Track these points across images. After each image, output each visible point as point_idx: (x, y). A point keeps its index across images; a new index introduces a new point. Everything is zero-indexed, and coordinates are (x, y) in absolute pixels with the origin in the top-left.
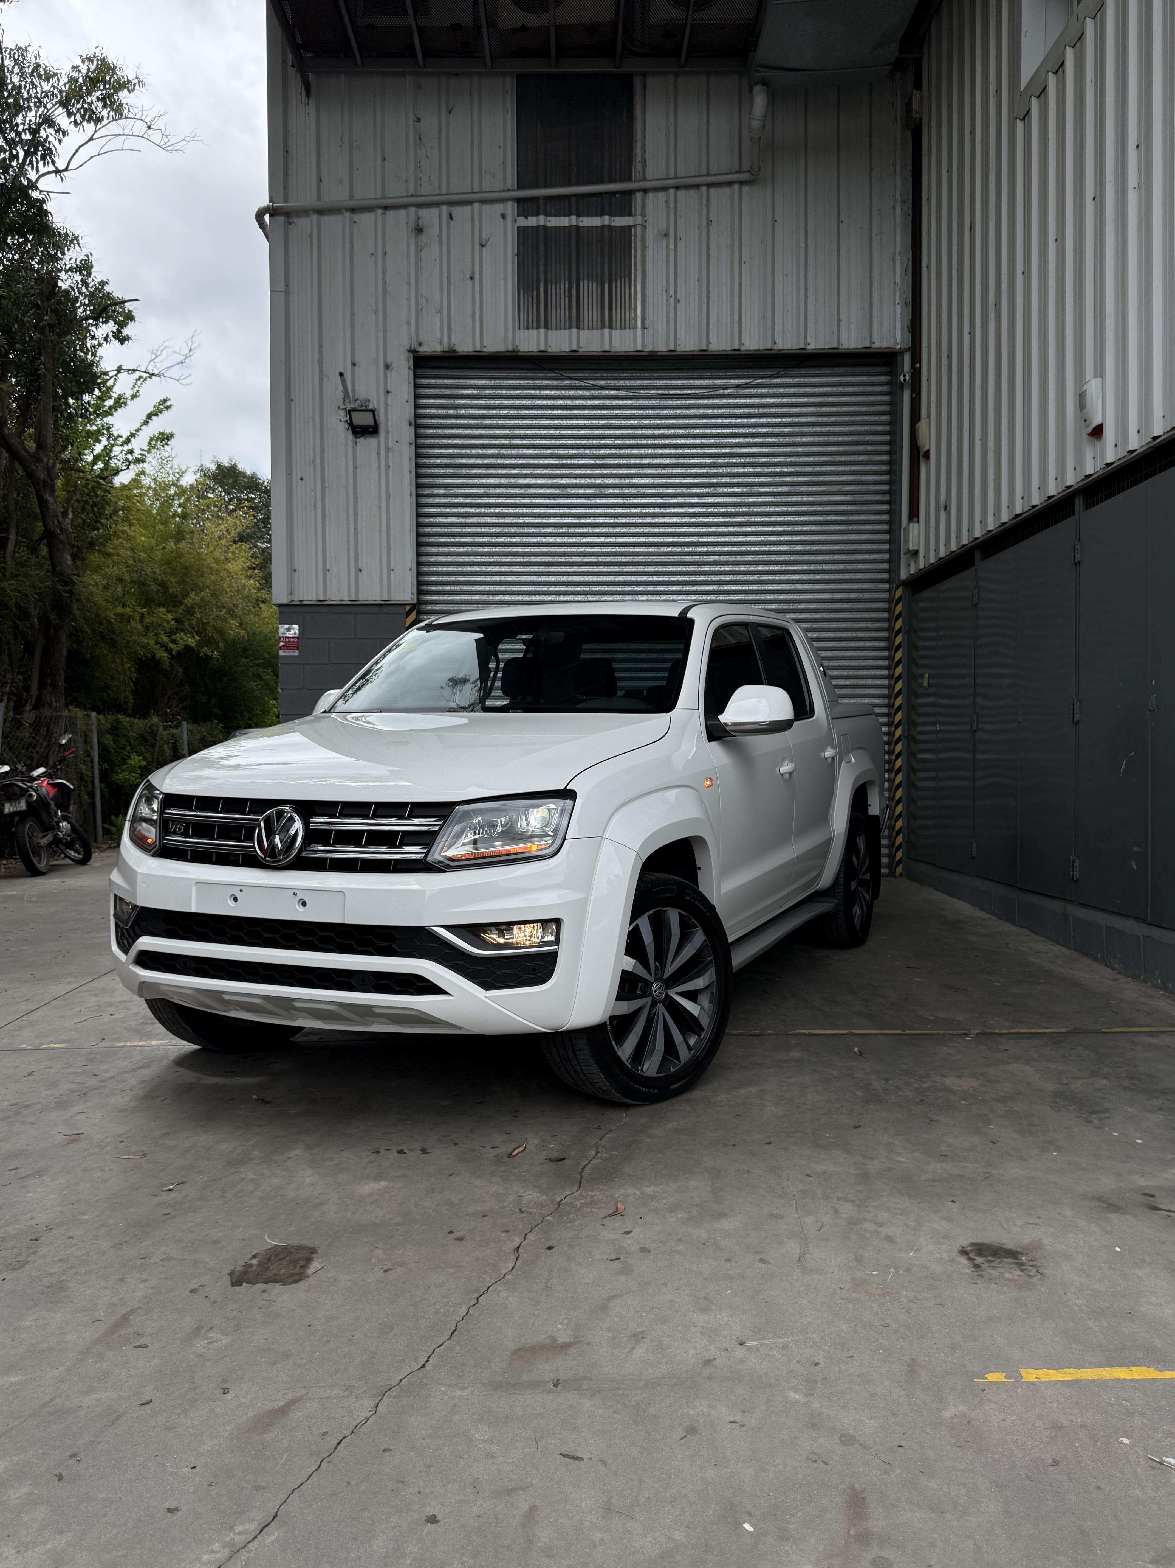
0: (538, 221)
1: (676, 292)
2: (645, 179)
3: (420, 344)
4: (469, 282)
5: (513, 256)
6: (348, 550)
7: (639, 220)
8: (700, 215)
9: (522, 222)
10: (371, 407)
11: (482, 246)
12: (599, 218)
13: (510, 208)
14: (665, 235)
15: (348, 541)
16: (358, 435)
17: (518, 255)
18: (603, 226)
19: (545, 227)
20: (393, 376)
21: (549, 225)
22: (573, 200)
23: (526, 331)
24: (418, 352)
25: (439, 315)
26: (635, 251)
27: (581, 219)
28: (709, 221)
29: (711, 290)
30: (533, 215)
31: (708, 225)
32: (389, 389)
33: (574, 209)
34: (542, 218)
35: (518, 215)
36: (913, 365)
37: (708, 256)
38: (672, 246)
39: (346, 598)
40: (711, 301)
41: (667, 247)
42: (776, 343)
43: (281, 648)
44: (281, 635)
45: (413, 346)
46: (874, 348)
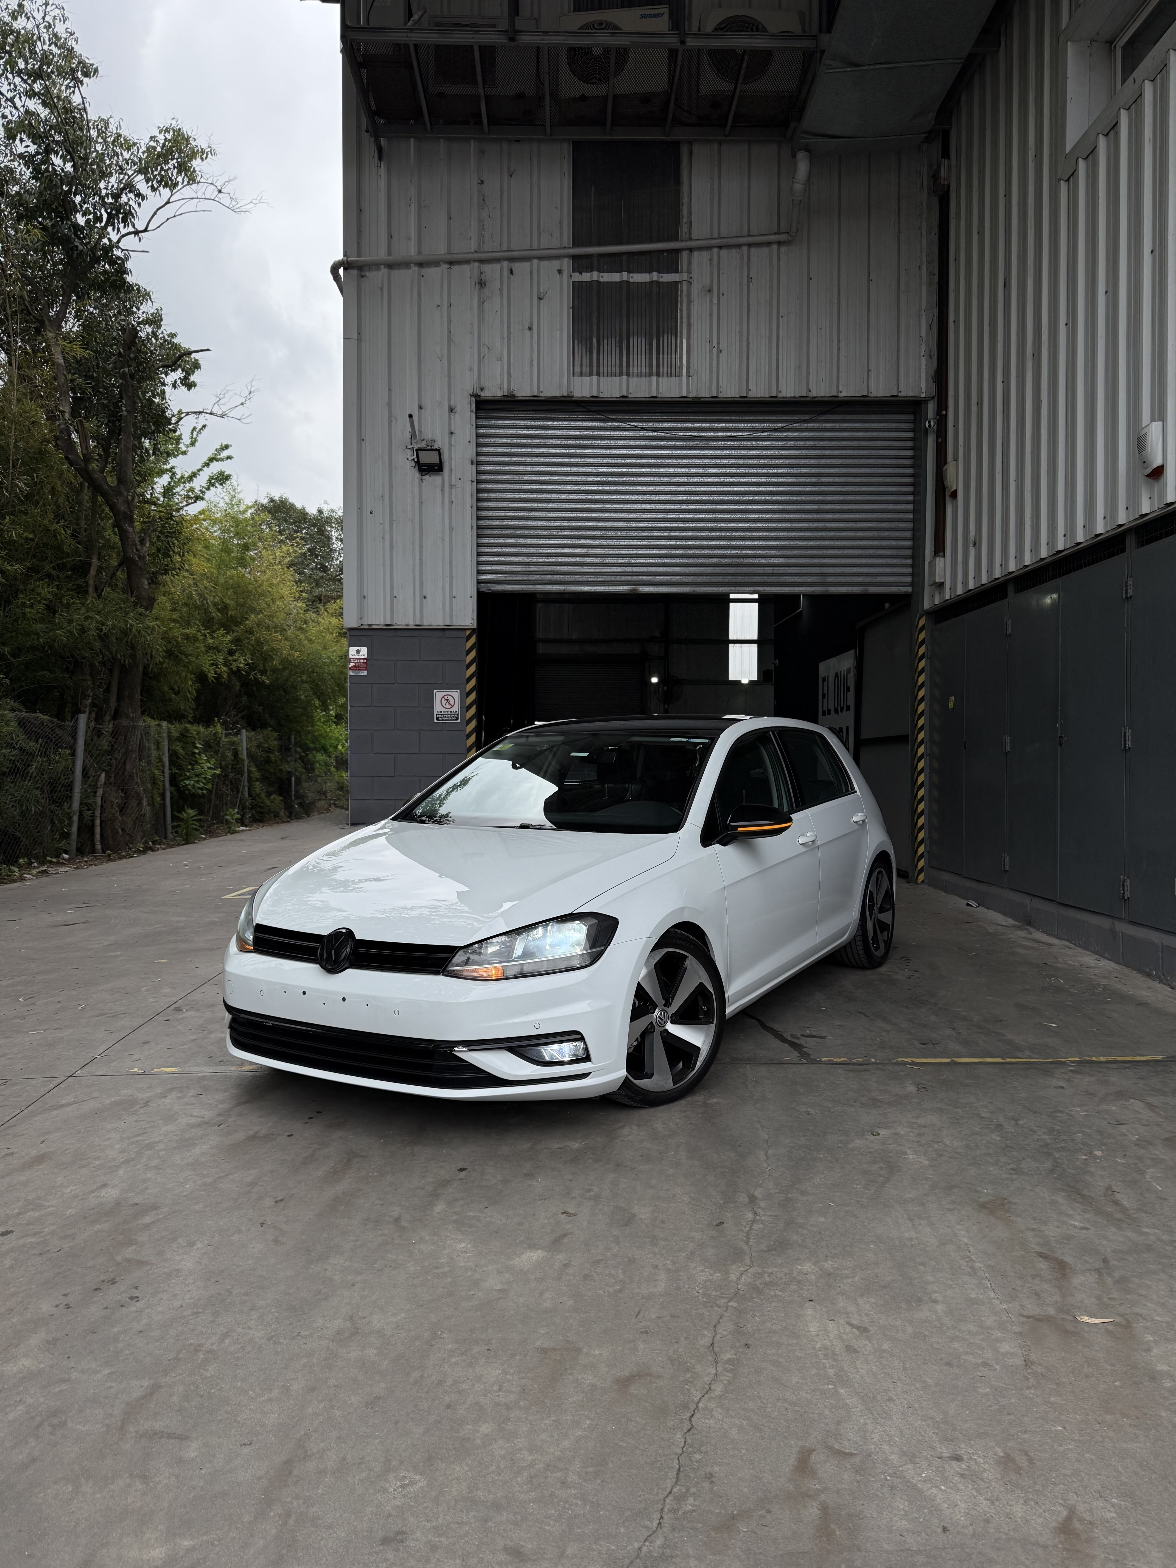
0: (592, 276)
1: (718, 343)
2: (691, 239)
3: (482, 389)
4: (528, 332)
5: (569, 308)
6: (414, 578)
7: (685, 276)
8: (741, 273)
9: (577, 277)
10: (436, 447)
11: (540, 299)
12: (648, 275)
13: (566, 264)
14: (709, 291)
15: (414, 571)
16: (424, 473)
17: (573, 308)
18: (652, 282)
19: (598, 282)
20: (457, 418)
21: (602, 280)
22: (624, 258)
23: (580, 378)
24: (479, 396)
25: (499, 362)
26: (681, 305)
27: (631, 275)
28: (750, 278)
29: (751, 342)
30: (587, 271)
31: (748, 282)
32: (453, 431)
33: (625, 267)
34: (595, 273)
35: (574, 271)
36: (938, 412)
37: (748, 310)
38: (715, 301)
39: (411, 623)
40: (750, 352)
41: (711, 301)
42: (810, 391)
43: (350, 669)
44: (351, 656)
45: (475, 391)
46: (901, 397)
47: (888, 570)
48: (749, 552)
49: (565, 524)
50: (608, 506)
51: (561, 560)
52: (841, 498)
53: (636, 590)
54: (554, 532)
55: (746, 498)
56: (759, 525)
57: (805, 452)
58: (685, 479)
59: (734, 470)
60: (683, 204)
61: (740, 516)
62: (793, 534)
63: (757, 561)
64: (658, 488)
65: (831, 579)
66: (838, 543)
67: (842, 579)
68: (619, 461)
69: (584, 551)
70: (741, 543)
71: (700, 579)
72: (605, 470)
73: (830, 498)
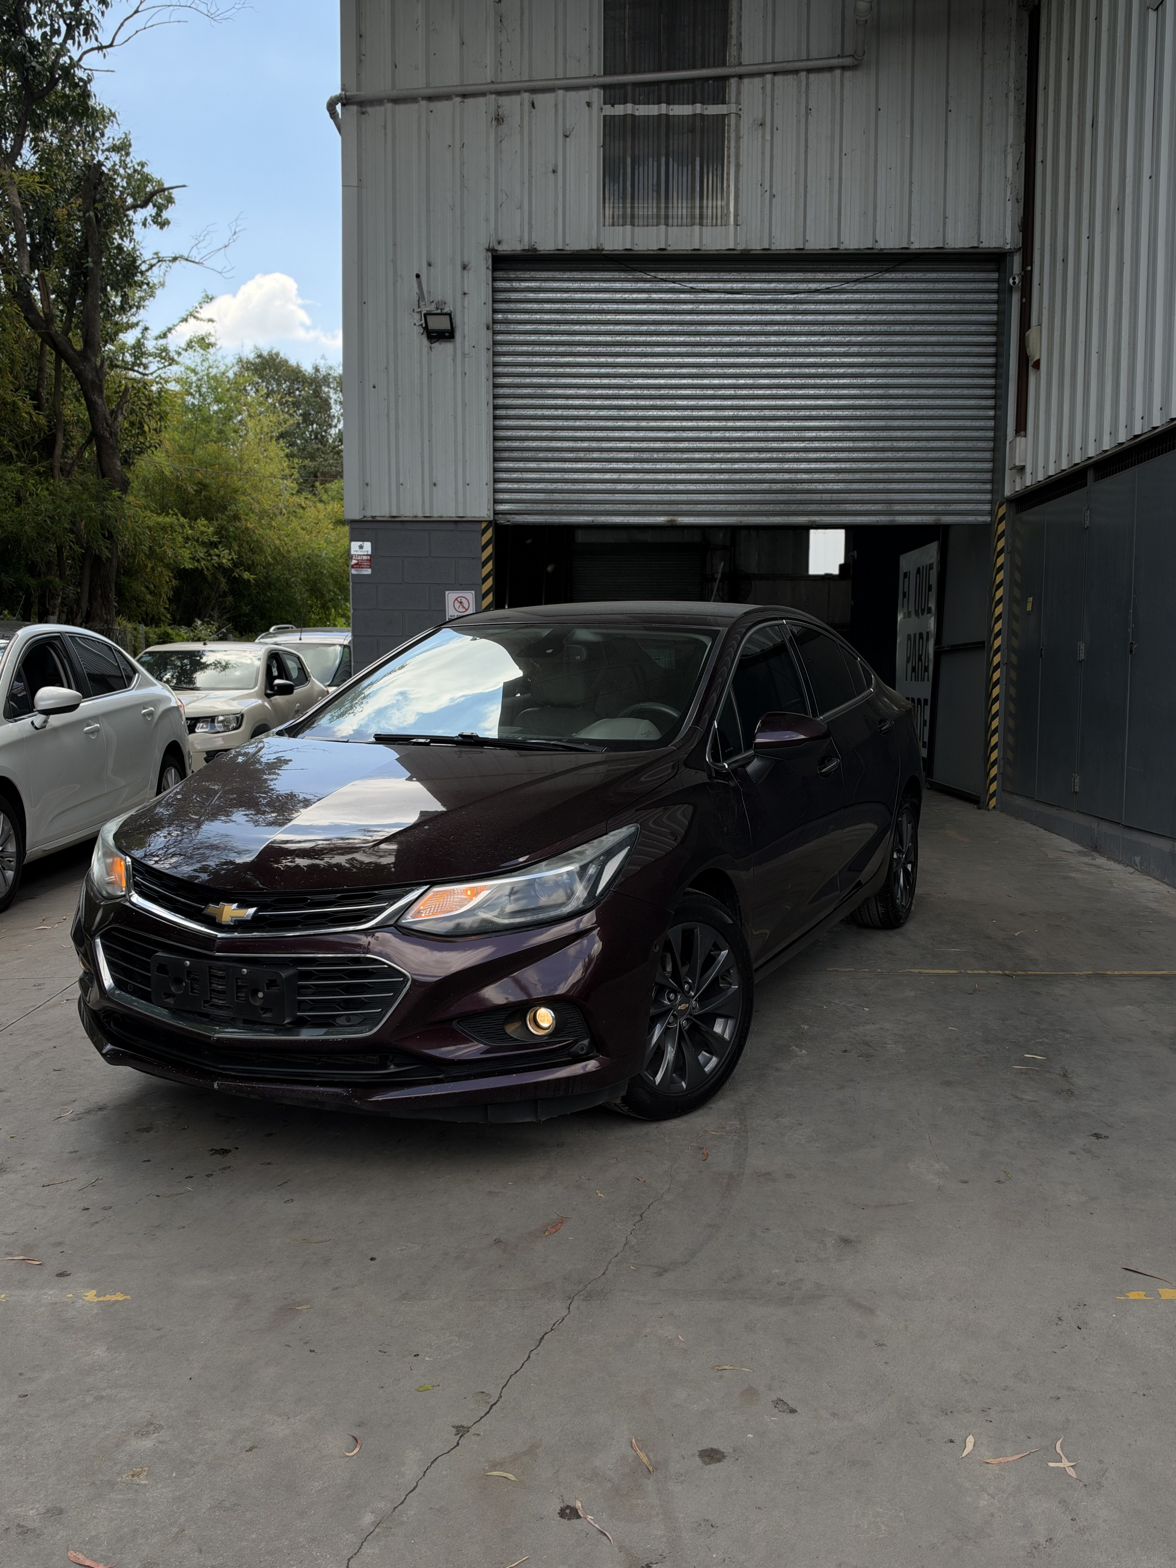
0: (625, 109)
1: (771, 187)
2: (740, 64)
3: (499, 243)
4: (551, 175)
5: (599, 147)
6: (423, 463)
7: (733, 108)
8: (798, 103)
9: (609, 110)
10: (446, 310)
11: (566, 136)
12: (690, 106)
13: (596, 95)
14: (761, 125)
15: (422, 454)
16: (433, 340)
17: (604, 146)
18: (695, 115)
19: (633, 116)
20: (470, 276)
21: (637, 113)
22: (663, 86)
23: (611, 228)
24: (497, 251)
25: (519, 210)
26: (729, 141)
27: (671, 107)
28: (808, 110)
29: (809, 184)
30: (619, 104)
31: (807, 114)
32: (466, 291)
33: (664, 98)
34: (629, 106)
35: (605, 103)
36: (1023, 268)
37: (807, 147)
38: (768, 137)
39: (420, 514)
40: (808, 196)
41: (763, 138)
42: (877, 242)
43: (353, 567)
44: (352, 552)
45: (491, 245)
46: (982, 248)
47: (964, 496)
48: (805, 476)
49: (594, 445)
50: (644, 424)
51: (589, 486)
52: (912, 413)
53: (674, 521)
54: (581, 455)
55: (802, 413)
56: (816, 444)
57: (870, 360)
58: (731, 392)
59: (788, 381)
60: (731, 23)
61: (795, 434)
62: (855, 455)
63: (813, 486)
64: (701, 403)
65: (898, 507)
66: (907, 465)
67: (911, 507)
68: (657, 371)
69: (615, 476)
70: (795, 466)
71: (748, 508)
72: (640, 381)
73: (898, 413)
